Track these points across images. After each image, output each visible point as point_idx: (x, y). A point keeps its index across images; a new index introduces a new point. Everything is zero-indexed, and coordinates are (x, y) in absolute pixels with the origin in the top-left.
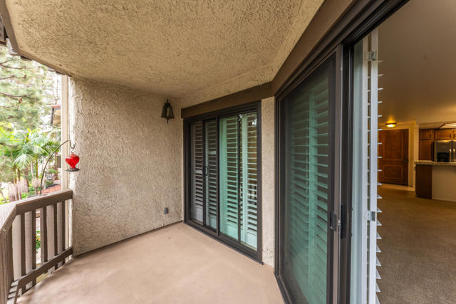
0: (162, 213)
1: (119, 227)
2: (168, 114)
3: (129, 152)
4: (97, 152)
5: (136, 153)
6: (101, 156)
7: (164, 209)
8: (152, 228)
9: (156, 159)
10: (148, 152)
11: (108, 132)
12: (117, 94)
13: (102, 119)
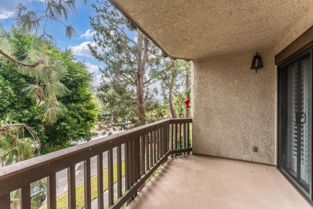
0: (251, 150)
1: (215, 146)
2: (256, 65)
3: (223, 99)
4: (203, 99)
5: (228, 100)
6: (205, 101)
7: (252, 147)
8: (240, 158)
9: (245, 104)
10: (237, 99)
11: (209, 87)
12: (214, 62)
13: (206, 79)
